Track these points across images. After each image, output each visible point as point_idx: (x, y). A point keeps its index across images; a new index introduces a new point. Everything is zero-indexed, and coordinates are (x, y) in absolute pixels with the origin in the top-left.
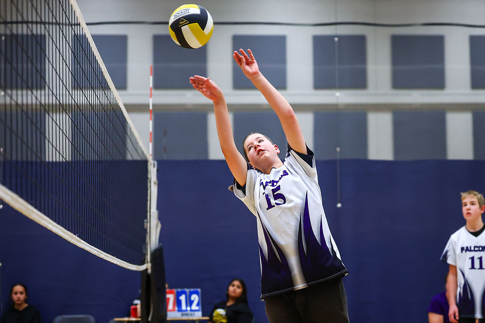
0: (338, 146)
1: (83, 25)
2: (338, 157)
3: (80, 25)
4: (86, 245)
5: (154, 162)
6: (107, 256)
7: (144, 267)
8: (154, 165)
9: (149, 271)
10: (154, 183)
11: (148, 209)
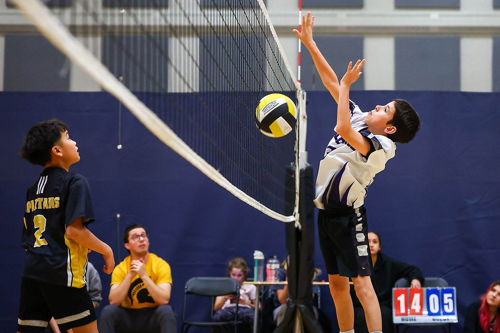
4: (228, 184)
5: (303, 92)
6: (250, 200)
7: (291, 219)
8: (303, 96)
9: (297, 224)
10: (303, 117)
11: (296, 149)
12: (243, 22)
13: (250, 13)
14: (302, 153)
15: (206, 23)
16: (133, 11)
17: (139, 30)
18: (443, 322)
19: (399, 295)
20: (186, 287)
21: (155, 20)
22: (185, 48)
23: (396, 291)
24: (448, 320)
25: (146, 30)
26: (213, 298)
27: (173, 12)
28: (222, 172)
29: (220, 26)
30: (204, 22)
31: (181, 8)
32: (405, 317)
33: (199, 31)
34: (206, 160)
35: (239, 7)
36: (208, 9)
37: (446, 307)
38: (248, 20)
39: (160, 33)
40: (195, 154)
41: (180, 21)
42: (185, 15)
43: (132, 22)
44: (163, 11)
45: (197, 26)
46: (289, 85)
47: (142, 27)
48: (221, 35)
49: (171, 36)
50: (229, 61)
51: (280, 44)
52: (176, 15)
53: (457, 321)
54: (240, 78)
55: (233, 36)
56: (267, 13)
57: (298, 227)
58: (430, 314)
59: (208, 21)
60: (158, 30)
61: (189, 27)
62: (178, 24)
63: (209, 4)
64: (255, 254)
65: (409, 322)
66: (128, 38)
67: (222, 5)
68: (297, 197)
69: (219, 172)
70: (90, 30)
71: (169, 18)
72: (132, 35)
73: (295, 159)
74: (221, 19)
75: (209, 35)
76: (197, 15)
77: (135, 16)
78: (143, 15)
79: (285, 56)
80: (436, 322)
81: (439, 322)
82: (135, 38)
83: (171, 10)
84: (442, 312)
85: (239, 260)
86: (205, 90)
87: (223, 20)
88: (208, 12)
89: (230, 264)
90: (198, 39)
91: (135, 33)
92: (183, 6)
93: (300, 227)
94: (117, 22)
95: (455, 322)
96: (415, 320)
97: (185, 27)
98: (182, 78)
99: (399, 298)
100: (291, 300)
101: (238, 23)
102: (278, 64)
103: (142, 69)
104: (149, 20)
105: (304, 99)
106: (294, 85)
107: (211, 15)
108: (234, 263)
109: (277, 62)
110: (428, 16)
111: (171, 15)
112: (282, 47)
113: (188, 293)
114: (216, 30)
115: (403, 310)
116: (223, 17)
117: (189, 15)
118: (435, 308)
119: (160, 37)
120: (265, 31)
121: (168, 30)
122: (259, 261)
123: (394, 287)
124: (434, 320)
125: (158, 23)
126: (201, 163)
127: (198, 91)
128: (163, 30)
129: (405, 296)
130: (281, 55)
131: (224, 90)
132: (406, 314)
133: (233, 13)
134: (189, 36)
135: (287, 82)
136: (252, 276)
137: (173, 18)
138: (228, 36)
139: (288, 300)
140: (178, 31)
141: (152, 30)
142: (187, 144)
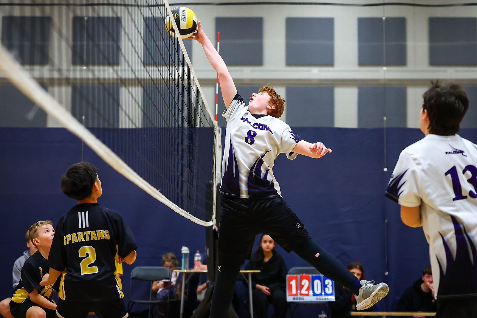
0: (385, 116)
1: (167, 5)
2: (385, 126)
3: (164, 5)
4: (166, 200)
5: (219, 128)
6: (182, 212)
7: (210, 224)
8: (219, 131)
9: (215, 227)
10: (219, 147)
11: (214, 171)
12: (176, 76)
13: (180, 69)
14: (218, 174)
15: (148, 77)
16: (91, 67)
17: (96, 82)
18: (324, 300)
19: (291, 280)
20: (131, 274)
21: (109, 74)
22: (132, 97)
23: (289, 278)
24: (328, 299)
25: (102, 81)
26: (152, 282)
27: (123, 68)
28: (161, 192)
29: (158, 79)
30: (146, 76)
31: (129, 65)
32: (295, 297)
33: (143, 82)
34: (150, 183)
35: (172, 65)
36: (149, 67)
37: (327, 289)
38: (179, 74)
39: (113, 83)
40: (141, 179)
41: (129, 74)
42: (132, 71)
43: (90, 76)
44: (115, 68)
45: (141, 79)
46: (209, 124)
47: (99, 79)
48: (159, 85)
49: (121, 86)
50: (165, 106)
51: (202, 92)
52: (125, 70)
53: (335, 300)
54: (174, 118)
55: (168, 87)
56: (193, 69)
57: (215, 229)
58: (314, 294)
59: (149, 75)
60: (111, 82)
61: (135, 79)
62: (127, 77)
63: (150, 63)
64: (182, 249)
65: (298, 301)
66: (88, 87)
67: (159, 63)
68: (214, 207)
69: (160, 191)
70: (56, 82)
71: (119, 73)
72: (90, 85)
73: (213, 178)
74: (159, 73)
75: (150, 85)
76: (141, 71)
77: (93, 71)
78: (99, 71)
79: (206, 101)
80: (319, 300)
81: (321, 300)
82: (93, 87)
83: (121, 66)
84: (323, 293)
85: (170, 255)
86: (148, 127)
87: (161, 74)
88: (149, 68)
89: (164, 258)
90: (142, 89)
91: (93, 84)
92: (130, 63)
93: (217, 229)
94: (78, 76)
95: (333, 301)
96: (303, 299)
97: (132, 79)
98: (131, 120)
99: (291, 283)
100: (210, 282)
101: (171, 76)
102: (201, 108)
103: (99, 113)
104: (104, 74)
105: (219, 133)
106: (213, 123)
107: (152, 70)
108: (167, 258)
109: (200, 106)
110: (310, 71)
111: (121, 70)
112: (203, 95)
113: (133, 278)
114: (155, 82)
115: (294, 292)
116: (160, 72)
117: (135, 70)
118: (318, 291)
119: (113, 88)
120: (191, 83)
121: (119, 82)
122: (186, 254)
123: (287, 274)
124: (317, 299)
125: (111, 77)
126: (145, 185)
127: (140, 127)
128: (115, 82)
129: (296, 281)
130: (202, 101)
131: (162, 126)
132: (296, 295)
133: (168, 69)
134: (135, 86)
135: (207, 121)
136: (181, 266)
137: (123, 72)
138: (164, 86)
139: (208, 282)
140: (127, 82)
141: (107, 82)
142: (135, 171)
